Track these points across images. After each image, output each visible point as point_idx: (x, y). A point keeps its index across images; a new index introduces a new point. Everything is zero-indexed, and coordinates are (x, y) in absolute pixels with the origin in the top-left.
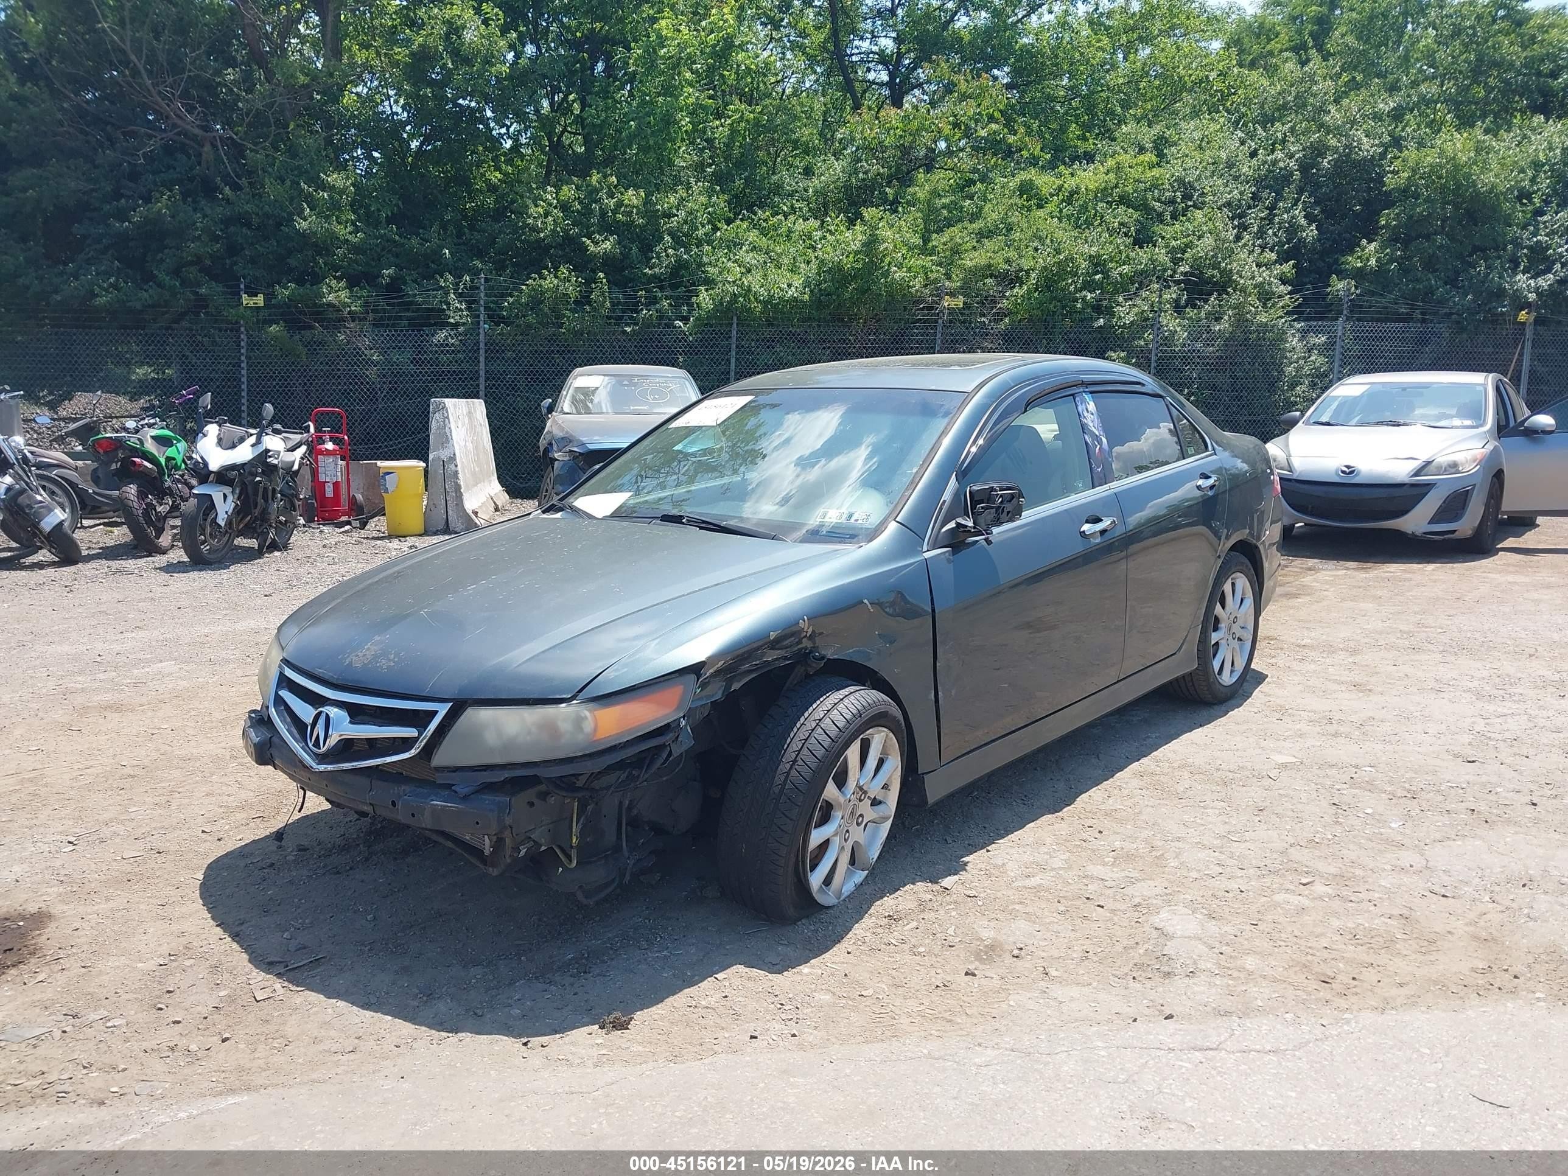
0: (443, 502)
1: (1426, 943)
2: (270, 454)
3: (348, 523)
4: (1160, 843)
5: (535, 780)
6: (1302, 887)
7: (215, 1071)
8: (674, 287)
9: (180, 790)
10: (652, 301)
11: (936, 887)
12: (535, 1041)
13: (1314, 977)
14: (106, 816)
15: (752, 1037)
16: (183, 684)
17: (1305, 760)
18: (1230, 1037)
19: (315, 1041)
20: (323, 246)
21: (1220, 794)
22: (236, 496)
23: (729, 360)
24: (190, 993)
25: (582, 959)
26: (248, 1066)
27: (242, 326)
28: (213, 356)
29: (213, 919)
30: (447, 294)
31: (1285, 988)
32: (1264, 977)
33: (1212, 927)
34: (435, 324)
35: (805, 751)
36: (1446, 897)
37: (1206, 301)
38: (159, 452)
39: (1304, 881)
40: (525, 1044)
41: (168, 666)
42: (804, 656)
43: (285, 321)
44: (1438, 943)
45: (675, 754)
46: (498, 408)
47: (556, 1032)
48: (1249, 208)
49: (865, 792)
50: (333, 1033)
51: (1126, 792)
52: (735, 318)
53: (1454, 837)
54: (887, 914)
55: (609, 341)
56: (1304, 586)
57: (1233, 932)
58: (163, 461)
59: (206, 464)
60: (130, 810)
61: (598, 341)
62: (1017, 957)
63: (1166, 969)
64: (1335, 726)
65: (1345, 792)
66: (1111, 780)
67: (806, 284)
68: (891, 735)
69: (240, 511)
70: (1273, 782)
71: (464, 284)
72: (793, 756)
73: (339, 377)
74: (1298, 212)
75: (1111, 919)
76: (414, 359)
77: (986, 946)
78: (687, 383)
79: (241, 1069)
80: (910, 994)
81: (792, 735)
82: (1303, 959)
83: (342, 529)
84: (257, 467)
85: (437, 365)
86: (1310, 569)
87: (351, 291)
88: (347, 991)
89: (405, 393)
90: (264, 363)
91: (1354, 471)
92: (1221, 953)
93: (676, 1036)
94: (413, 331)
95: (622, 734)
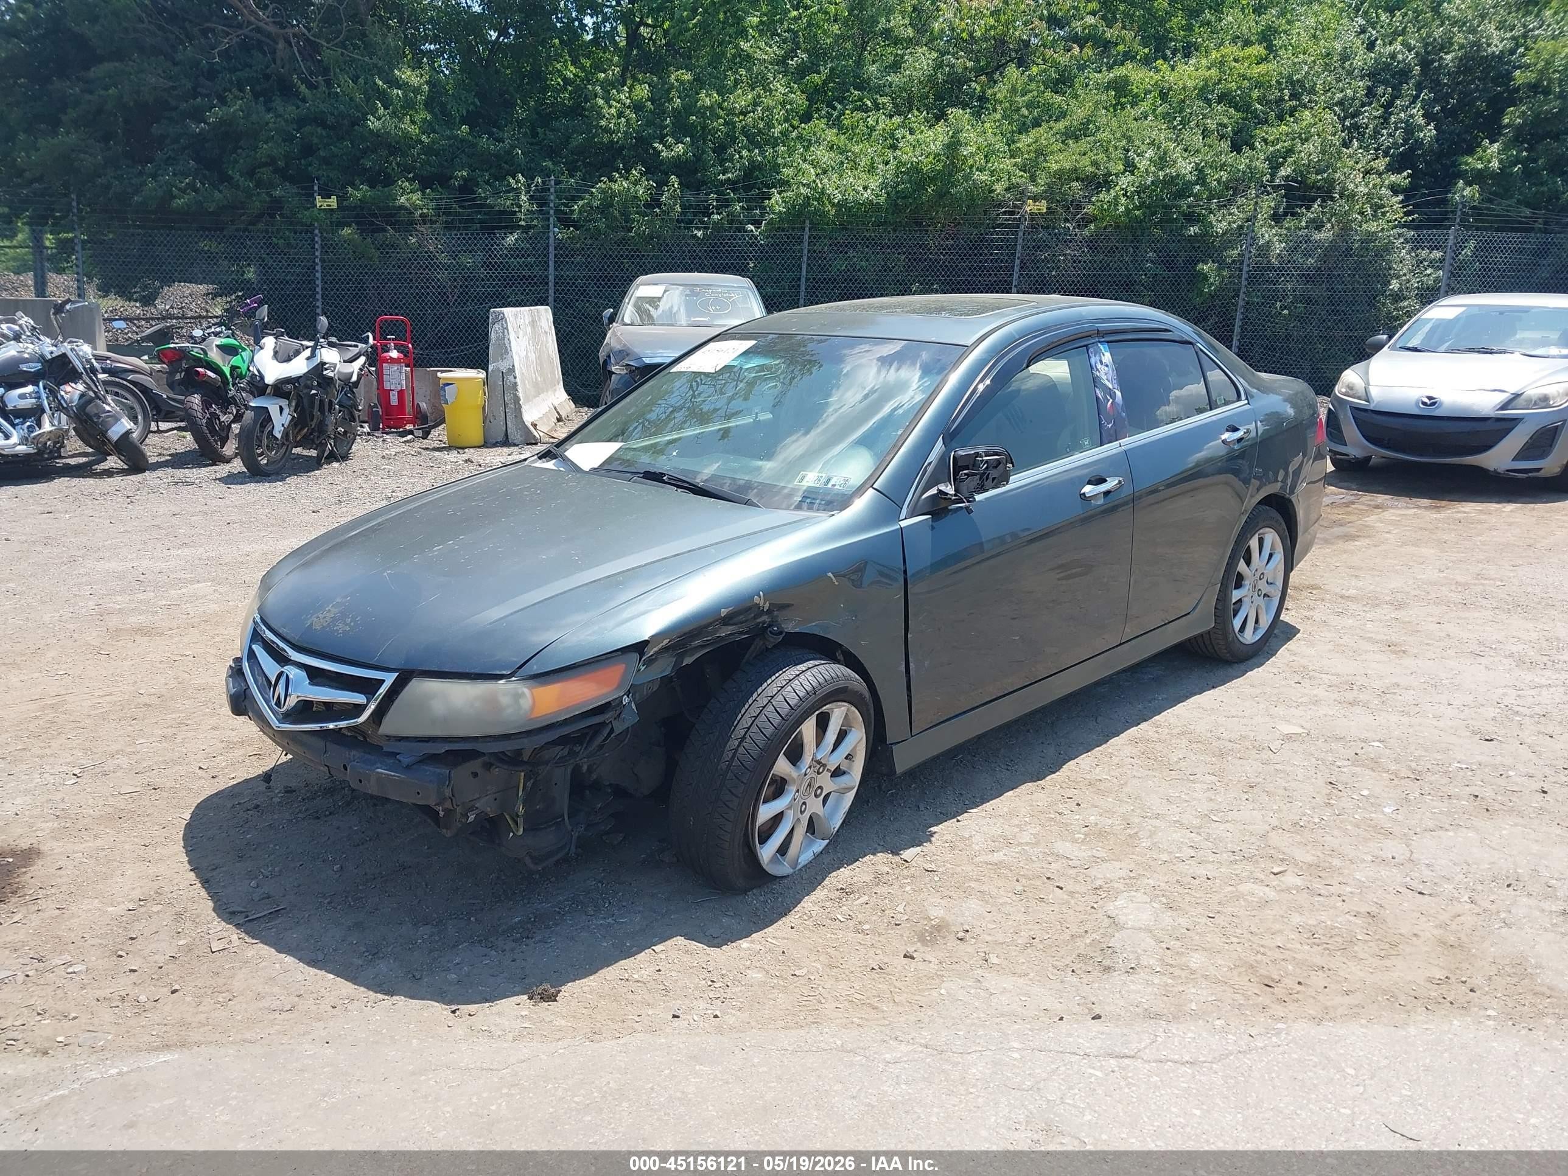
0: (502, 413)
1: (1387, 946)
2: (326, 367)
3: (411, 432)
4: (1137, 820)
5: (473, 754)
6: (1272, 876)
7: (158, 1025)
8: (748, 188)
9: (188, 722)
10: (724, 203)
11: (897, 859)
12: (465, 1009)
13: (1258, 979)
14: (115, 747)
15: (675, 1016)
16: (214, 607)
17: (1312, 731)
18: (1151, 1044)
19: (259, 997)
20: (395, 146)
21: (1213, 767)
22: (292, 409)
23: (800, 266)
24: (151, 941)
25: (528, 923)
26: (189, 1020)
27: (316, 228)
28: (288, 258)
29: (190, 862)
30: (518, 195)
31: (1224, 991)
32: (1206, 977)
33: (1167, 918)
34: (506, 227)
35: (754, 729)
36: (1423, 894)
37: (1308, 208)
38: (224, 361)
39: (1276, 870)
40: (454, 1012)
41: (204, 588)
42: (762, 631)
43: (357, 224)
44: (1400, 946)
45: (617, 732)
46: (567, 314)
47: (487, 1001)
48: (1363, 105)
49: (824, 766)
50: (276, 990)
51: (1116, 760)
52: (807, 222)
53: (1447, 826)
54: (839, 887)
55: (678, 245)
56: (1367, 526)
57: (1185, 925)
58: (227, 370)
59: (262, 377)
60: (137, 742)
61: (667, 245)
62: (961, 939)
63: (1107, 962)
64: (1355, 692)
65: (1345, 770)
66: (1104, 746)
67: (884, 186)
68: (853, 708)
69: (295, 423)
70: (1272, 755)
71: (536, 186)
72: (743, 732)
73: (411, 280)
74: (1417, 111)
75: (1068, 902)
76: (485, 263)
77: (933, 926)
78: (750, 294)
79: (184, 1024)
80: (844, 976)
81: (743, 711)
82: (1252, 959)
83: (405, 439)
84: (312, 379)
85: (507, 270)
86: (1377, 507)
87: (423, 193)
88: (298, 945)
89: (475, 297)
90: (339, 266)
91: (1435, 403)
92: (1168, 949)
93: (601, 1010)
94: (483, 234)
95: (559, 712)
